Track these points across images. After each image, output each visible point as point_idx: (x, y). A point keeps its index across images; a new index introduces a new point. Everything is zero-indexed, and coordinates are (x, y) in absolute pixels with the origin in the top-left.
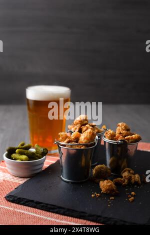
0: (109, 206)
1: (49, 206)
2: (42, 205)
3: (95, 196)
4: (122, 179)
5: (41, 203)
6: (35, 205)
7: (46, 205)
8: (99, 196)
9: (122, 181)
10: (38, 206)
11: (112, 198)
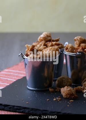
0: (68, 106)
1: (15, 107)
2: (10, 107)
3: (57, 100)
4: (82, 87)
5: (9, 106)
6: (3, 107)
7: (13, 107)
8: (60, 100)
9: (82, 89)
10: (6, 108)
11: (72, 101)
